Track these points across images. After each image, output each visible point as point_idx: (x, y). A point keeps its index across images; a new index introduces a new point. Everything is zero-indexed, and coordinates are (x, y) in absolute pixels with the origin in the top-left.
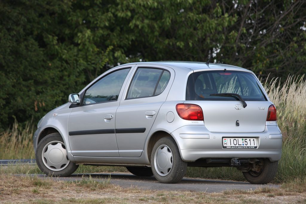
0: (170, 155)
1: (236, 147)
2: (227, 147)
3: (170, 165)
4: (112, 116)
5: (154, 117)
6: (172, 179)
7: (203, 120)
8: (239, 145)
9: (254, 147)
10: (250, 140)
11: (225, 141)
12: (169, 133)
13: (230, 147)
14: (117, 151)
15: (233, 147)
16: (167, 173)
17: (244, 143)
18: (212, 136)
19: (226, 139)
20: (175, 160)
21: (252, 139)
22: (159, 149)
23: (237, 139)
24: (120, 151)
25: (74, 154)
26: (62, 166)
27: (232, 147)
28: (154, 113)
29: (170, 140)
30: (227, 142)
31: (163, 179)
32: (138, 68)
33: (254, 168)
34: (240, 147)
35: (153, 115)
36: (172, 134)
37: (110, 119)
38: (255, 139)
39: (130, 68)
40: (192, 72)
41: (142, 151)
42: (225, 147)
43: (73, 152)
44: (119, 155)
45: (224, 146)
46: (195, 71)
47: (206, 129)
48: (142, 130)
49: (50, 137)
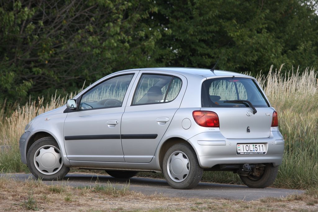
0: (186, 161)
1: (248, 153)
2: (241, 153)
3: (187, 171)
4: (117, 122)
5: (168, 123)
6: (188, 185)
7: (219, 127)
8: (250, 151)
9: (263, 153)
10: (259, 146)
11: (238, 147)
12: (186, 140)
13: (243, 153)
14: (122, 156)
15: (246, 153)
16: (183, 180)
17: (255, 149)
18: (228, 142)
19: (239, 146)
20: (192, 167)
21: (261, 145)
22: (173, 155)
23: (248, 145)
24: (125, 156)
25: (70, 159)
26: (55, 170)
27: (244, 153)
28: (167, 119)
29: (186, 147)
30: (240, 148)
31: (178, 185)
32: (143, 74)
33: (255, 172)
34: (252, 153)
35: (166, 122)
36: (190, 141)
37: (115, 125)
38: (263, 145)
39: (134, 74)
40: (205, 79)
41: (152, 156)
42: (239, 154)
43: (68, 156)
44: (124, 160)
45: (238, 152)
46: (208, 78)
47: (222, 136)
48: (154, 136)
49: (42, 141)
